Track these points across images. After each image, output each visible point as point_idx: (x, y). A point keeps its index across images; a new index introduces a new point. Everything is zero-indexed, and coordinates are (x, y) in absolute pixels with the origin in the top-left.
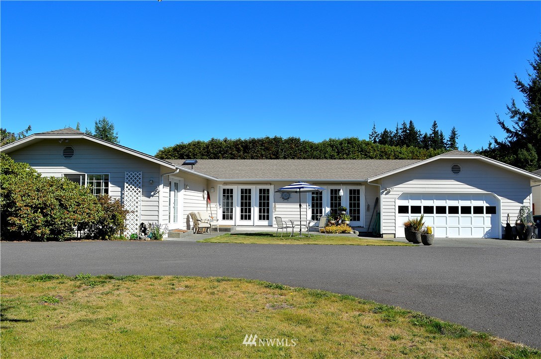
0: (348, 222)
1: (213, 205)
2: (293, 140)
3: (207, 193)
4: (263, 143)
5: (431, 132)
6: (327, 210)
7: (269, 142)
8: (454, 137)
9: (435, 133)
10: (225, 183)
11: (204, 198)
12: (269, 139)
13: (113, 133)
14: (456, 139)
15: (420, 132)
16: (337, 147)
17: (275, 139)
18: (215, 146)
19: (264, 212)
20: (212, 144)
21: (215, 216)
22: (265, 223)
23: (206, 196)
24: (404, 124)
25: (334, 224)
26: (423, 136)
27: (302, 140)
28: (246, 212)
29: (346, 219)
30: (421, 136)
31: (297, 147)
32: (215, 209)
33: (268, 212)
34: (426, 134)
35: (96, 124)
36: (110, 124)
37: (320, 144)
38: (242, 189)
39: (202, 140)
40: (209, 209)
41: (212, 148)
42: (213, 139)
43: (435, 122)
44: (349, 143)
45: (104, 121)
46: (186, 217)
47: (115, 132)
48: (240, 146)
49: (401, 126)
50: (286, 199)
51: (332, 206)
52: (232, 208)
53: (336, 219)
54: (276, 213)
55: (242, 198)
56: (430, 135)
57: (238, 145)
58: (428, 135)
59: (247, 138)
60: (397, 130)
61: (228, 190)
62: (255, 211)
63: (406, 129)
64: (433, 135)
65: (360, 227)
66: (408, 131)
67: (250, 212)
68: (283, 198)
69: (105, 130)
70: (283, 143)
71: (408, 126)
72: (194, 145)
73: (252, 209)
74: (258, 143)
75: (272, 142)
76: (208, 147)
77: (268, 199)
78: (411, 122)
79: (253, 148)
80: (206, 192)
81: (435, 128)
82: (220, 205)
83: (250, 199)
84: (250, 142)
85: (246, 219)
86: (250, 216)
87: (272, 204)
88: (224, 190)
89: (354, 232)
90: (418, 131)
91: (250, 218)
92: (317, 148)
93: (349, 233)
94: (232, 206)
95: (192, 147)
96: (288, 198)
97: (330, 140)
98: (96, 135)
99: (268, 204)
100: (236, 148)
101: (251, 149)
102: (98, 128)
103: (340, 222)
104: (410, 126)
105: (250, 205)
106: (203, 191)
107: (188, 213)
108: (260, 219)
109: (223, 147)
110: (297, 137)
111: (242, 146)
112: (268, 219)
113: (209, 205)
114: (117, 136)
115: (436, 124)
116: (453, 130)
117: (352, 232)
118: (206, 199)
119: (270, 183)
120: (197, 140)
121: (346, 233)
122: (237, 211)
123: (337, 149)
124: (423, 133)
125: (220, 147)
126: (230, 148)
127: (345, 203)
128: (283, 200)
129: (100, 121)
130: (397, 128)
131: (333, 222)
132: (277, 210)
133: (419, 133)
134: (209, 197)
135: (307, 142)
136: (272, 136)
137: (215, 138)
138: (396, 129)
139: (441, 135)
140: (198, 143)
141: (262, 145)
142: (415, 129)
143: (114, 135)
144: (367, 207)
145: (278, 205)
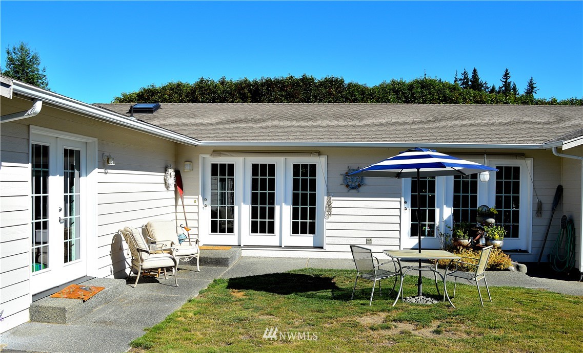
0: (499, 243)
1: (188, 200)
2: (332, 81)
3: (173, 174)
4: (284, 86)
5: (501, 84)
6: (445, 213)
7: (293, 85)
8: (532, 91)
9: (507, 85)
10: (217, 151)
11: (167, 185)
12: (294, 80)
13: (38, 70)
14: (534, 94)
15: (485, 83)
16: (403, 93)
17: (304, 79)
18: (205, 90)
19: (304, 217)
20: (201, 88)
21: (195, 224)
22: (307, 240)
23: (172, 181)
24: (465, 73)
25: (466, 247)
26: (490, 89)
27: (347, 82)
28: (263, 216)
29: (497, 237)
30: (487, 90)
31: (340, 92)
32: (195, 209)
33: (313, 216)
34: (494, 88)
35: (8, 53)
36: (32, 54)
37: (377, 88)
38: (254, 165)
39: (184, 82)
40: (180, 208)
41: (200, 94)
42: (202, 81)
43: (507, 70)
44: (423, 87)
45: (22, 49)
46: (109, 240)
47: (40, 67)
48: (246, 91)
49: (460, 76)
50: (354, 188)
51: (456, 205)
52: (233, 208)
53: (472, 234)
54: (332, 218)
55: (254, 187)
56: (500, 88)
57: (243, 89)
58: (497, 89)
59: (259, 79)
60: (455, 82)
61: (223, 166)
62: (284, 213)
63: (468, 79)
64: (504, 88)
65: (521, 251)
66: (470, 83)
67: (272, 215)
68: (347, 186)
69: (23, 63)
70: (316, 86)
71: (470, 76)
72: (172, 89)
73: (277, 208)
74: (276, 85)
75: (298, 85)
76: (194, 92)
77: (313, 187)
78: (475, 70)
79: (268, 94)
80: (171, 172)
81: (507, 79)
82: (204, 199)
83: (272, 187)
84: (263, 85)
85: (263, 231)
86: (272, 225)
87: (321, 198)
88: (214, 166)
89: (518, 268)
90: (484, 82)
91: (272, 230)
92: (371, 94)
93: (507, 270)
94: (233, 203)
95: (168, 92)
96: (359, 186)
97: (394, 83)
98: (9, 72)
99: (313, 197)
100: (240, 93)
101: (264, 95)
102: (11, 60)
103: (482, 242)
104: (473, 77)
105: (272, 201)
106: (165, 170)
107: (114, 229)
108: (295, 231)
109: (219, 92)
110: (339, 77)
111: (250, 91)
112: (312, 231)
113: (180, 200)
114: (44, 74)
115: (508, 74)
116: (531, 82)
117: (513, 268)
118: (172, 188)
119: (317, 151)
120: (176, 82)
121: (500, 270)
122: (243, 213)
123: (405, 97)
124: (490, 85)
125: (214, 93)
126: (230, 94)
127: (486, 198)
128: (346, 189)
129: (14, 49)
130: (456, 78)
131: (466, 242)
132: (334, 211)
133: (484, 85)
134: (179, 183)
135: (356, 85)
136: (298, 76)
137: (206, 78)
138: (454, 79)
139: (514, 89)
140: (179, 85)
141: (282, 89)
142: (480, 80)
143: (40, 72)
144: (536, 205)
145: (336, 202)
